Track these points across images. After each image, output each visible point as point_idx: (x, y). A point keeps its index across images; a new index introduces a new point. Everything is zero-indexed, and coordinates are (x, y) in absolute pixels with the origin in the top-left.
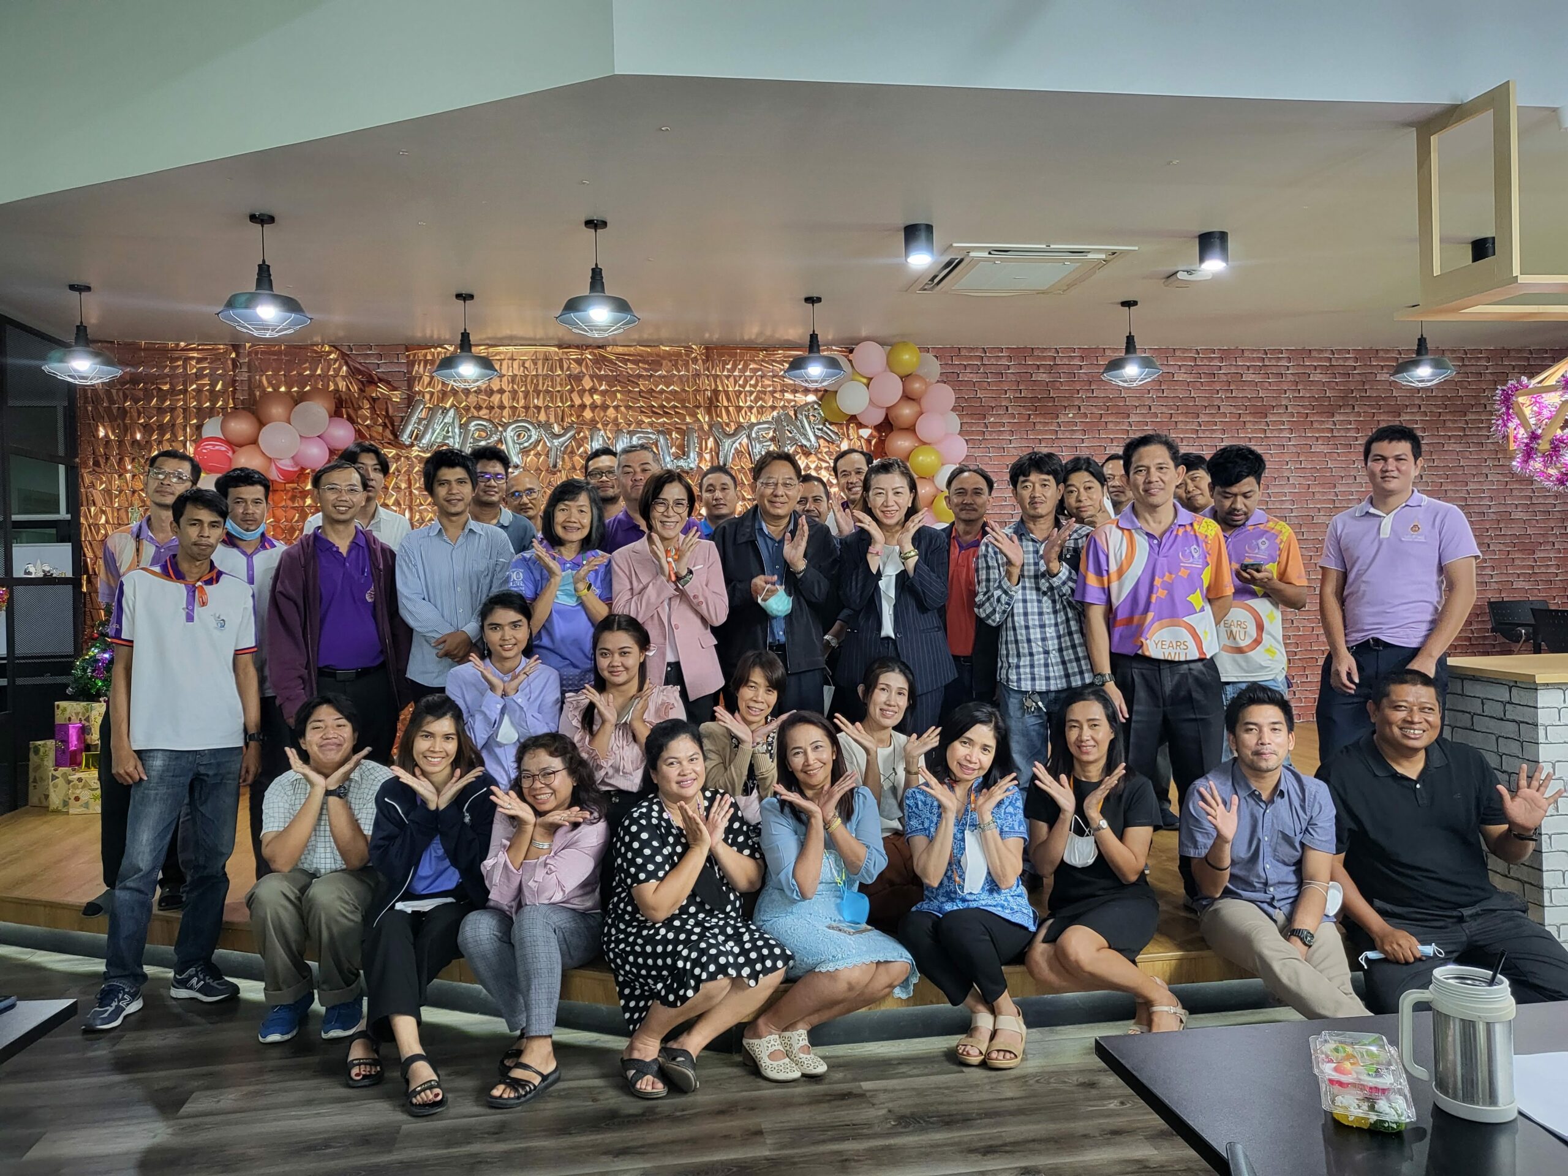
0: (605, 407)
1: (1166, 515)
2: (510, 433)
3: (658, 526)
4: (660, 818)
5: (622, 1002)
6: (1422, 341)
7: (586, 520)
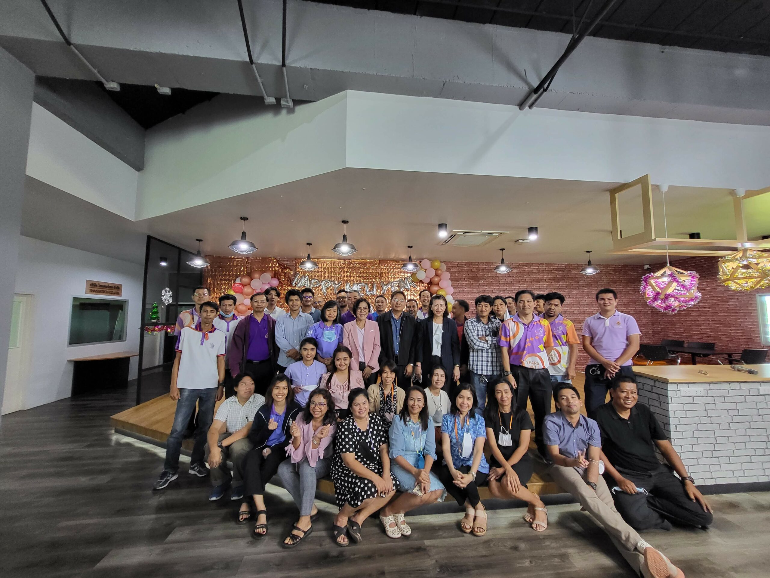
0: (350, 277)
1: (530, 317)
2: (323, 284)
3: (359, 316)
4: (353, 425)
5: (336, 496)
6: (589, 262)
7: (335, 314)
